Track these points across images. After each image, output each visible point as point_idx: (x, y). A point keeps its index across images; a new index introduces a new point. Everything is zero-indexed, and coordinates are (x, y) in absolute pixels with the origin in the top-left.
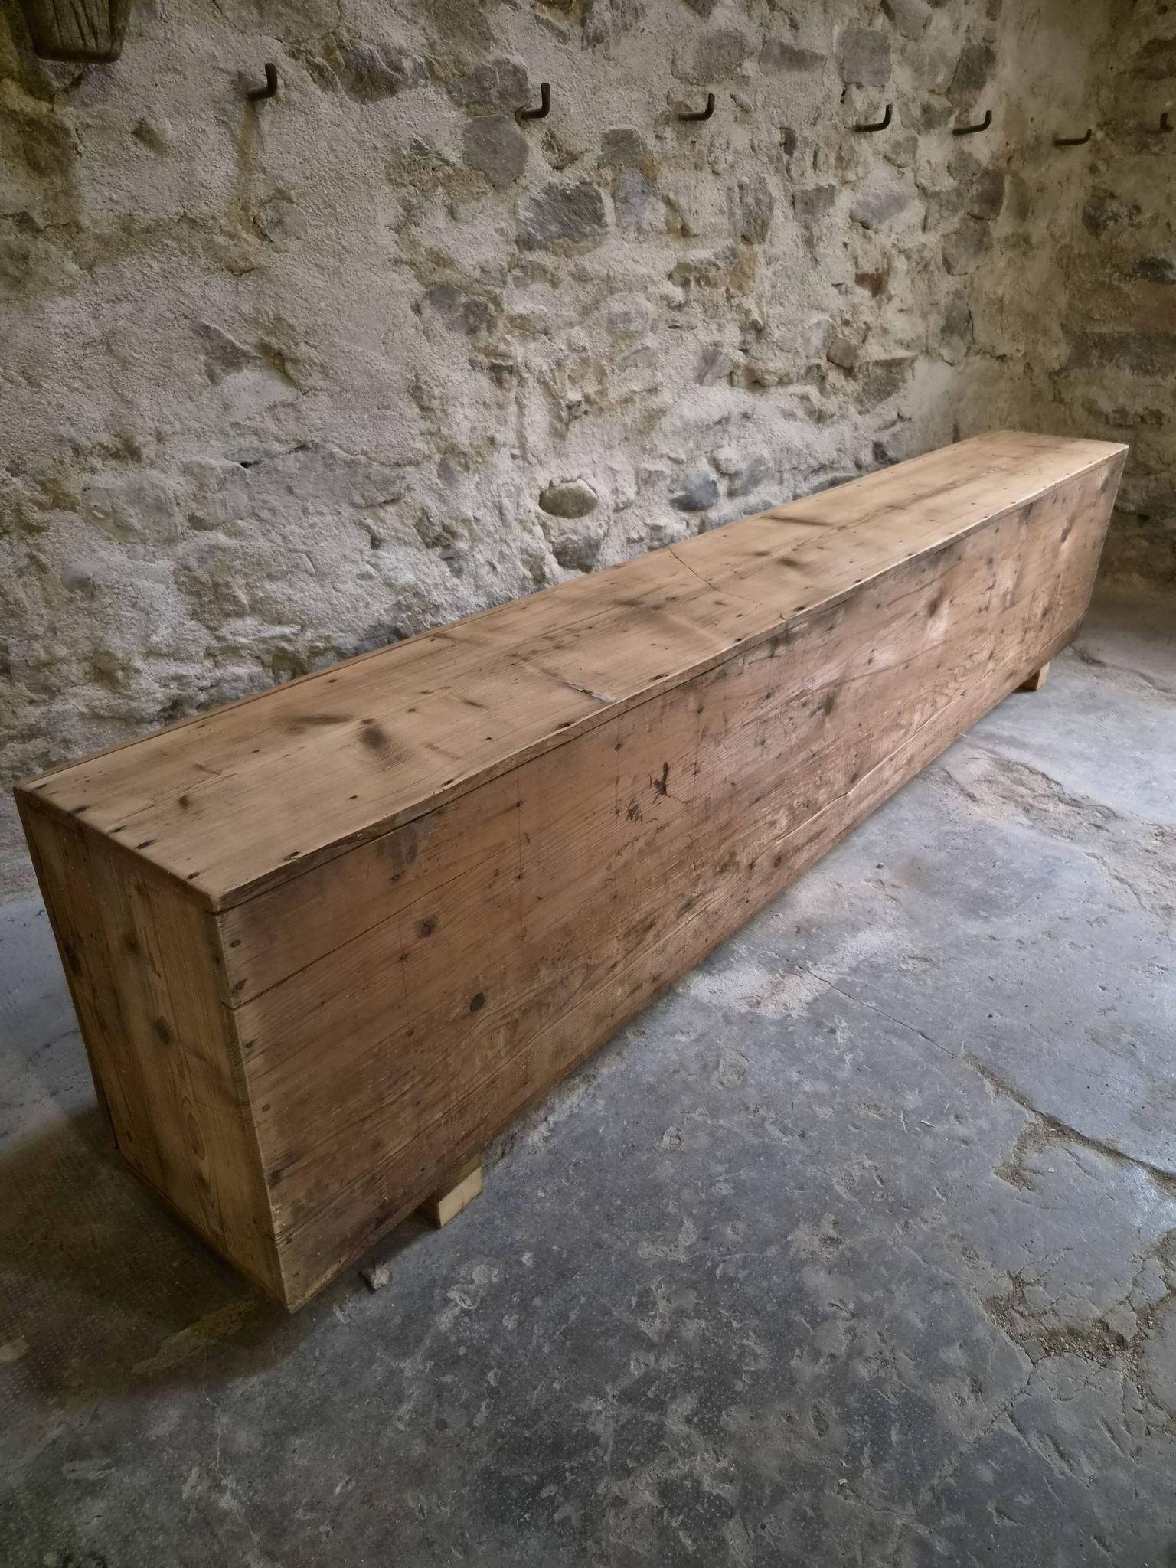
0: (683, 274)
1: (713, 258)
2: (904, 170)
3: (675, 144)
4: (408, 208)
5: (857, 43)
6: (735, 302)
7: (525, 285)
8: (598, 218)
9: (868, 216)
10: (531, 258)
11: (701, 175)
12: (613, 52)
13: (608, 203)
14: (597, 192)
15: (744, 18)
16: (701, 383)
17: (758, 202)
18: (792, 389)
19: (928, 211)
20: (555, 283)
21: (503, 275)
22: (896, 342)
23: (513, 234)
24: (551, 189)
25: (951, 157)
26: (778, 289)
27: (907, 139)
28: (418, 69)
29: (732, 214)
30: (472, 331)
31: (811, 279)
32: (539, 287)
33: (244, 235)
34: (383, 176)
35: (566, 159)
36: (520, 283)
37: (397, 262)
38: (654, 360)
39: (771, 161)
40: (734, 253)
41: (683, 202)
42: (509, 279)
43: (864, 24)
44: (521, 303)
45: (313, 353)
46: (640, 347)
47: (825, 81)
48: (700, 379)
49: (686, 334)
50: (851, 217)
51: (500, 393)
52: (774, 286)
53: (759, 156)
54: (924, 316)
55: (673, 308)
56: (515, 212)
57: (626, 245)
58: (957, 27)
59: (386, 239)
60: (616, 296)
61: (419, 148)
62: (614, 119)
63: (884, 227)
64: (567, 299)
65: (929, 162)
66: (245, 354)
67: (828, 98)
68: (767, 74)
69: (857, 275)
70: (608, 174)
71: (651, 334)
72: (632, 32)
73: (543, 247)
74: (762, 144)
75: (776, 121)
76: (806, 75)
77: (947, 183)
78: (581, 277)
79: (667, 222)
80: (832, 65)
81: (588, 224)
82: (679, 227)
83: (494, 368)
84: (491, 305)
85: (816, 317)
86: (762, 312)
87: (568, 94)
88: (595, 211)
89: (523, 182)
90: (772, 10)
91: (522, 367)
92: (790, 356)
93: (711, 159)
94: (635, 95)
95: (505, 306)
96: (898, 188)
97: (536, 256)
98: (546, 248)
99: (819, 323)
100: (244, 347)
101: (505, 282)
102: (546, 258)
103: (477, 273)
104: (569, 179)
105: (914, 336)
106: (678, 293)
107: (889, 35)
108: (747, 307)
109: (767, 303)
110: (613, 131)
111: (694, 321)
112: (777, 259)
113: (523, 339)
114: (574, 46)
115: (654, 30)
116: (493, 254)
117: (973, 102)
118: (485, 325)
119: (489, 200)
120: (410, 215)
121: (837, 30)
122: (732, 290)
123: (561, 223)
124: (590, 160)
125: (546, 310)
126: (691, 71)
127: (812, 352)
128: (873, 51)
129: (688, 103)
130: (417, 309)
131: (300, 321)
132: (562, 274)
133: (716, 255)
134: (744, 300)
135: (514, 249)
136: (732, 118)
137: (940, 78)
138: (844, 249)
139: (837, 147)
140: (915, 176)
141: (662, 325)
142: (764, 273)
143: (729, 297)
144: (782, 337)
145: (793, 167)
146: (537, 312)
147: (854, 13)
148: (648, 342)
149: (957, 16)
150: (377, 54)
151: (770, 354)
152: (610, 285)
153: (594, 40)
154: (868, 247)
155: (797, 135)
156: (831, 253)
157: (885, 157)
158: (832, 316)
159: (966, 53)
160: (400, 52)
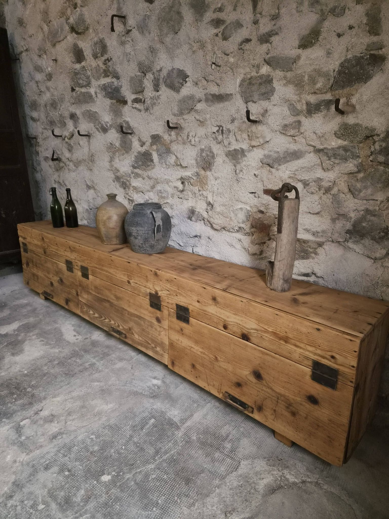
0: (183, 181)
1: (191, 176)
2: (296, 138)
3: (175, 136)
4: (111, 157)
5: (250, 84)
6: (201, 193)
7: (136, 178)
8: (152, 161)
9: (270, 162)
10: (135, 171)
11: (186, 146)
12: (152, 112)
13: (155, 156)
14: (150, 153)
15: (196, 88)
16: (191, 220)
17: (208, 155)
18: (234, 234)
19: (320, 158)
20: (144, 179)
21: (130, 175)
22: (304, 229)
23: (131, 164)
24: (139, 153)
25: (336, 128)
26: (219, 190)
27: (295, 122)
28: (111, 126)
29: (196, 160)
30: (124, 188)
31: (235, 188)
32: (140, 179)
33: (90, 163)
34: (106, 150)
35: (143, 144)
36: (135, 177)
37: (109, 170)
38: (173, 207)
39: (214, 140)
40: (198, 174)
41: (179, 156)
42: (132, 175)
43: (254, 74)
44: (135, 183)
45: (98, 188)
46: (166, 202)
47: (237, 103)
48: (190, 218)
49: (185, 202)
50: (261, 162)
51: (129, 206)
52: (218, 189)
53: (209, 138)
54: (334, 220)
55: (178, 191)
56: (131, 158)
57: (163, 169)
58: (329, 53)
59: (107, 165)
60: (159, 184)
61: (111, 143)
62: (153, 131)
63: (283, 167)
64: (147, 184)
65: (315, 133)
66: (90, 187)
67: (238, 111)
68: (210, 107)
69: (264, 190)
70: (155, 147)
71: (171, 199)
72: (157, 104)
73: (138, 168)
74: (209, 134)
75: (213, 124)
76: (227, 103)
77: (335, 143)
78: (150, 178)
79: (175, 162)
80: (238, 96)
81: (149, 162)
82: (179, 164)
83: (129, 199)
84: (128, 183)
85: (240, 206)
86: (213, 199)
87: (141, 126)
88: (150, 159)
89: (132, 150)
90: (208, 82)
91: (135, 201)
92: (228, 220)
93: (189, 140)
94: (159, 123)
95: (132, 183)
96: (293, 147)
97: (137, 171)
98: (139, 169)
99: (241, 209)
100: (89, 185)
101: (131, 178)
102: (140, 171)
103: (124, 174)
104: (143, 149)
105: (319, 229)
106: (181, 187)
107: (272, 74)
108: (206, 196)
109: (216, 195)
110: (152, 135)
111: (186, 197)
112: (219, 178)
113: (137, 193)
114: (143, 112)
115: (163, 102)
116: (127, 169)
117: (354, 92)
118: (127, 188)
119: (126, 155)
120: (111, 160)
121: (238, 81)
122: (200, 188)
123: (142, 162)
124: (148, 144)
125: (141, 185)
126: (177, 112)
127: (241, 221)
128: (260, 84)
129: (179, 122)
130: (114, 182)
131: (95, 181)
132: (144, 176)
133: (191, 174)
134: (204, 193)
135: (132, 168)
136: (196, 125)
137: (319, 85)
138: (254, 177)
139: (247, 131)
140: (306, 141)
141: (176, 197)
142: (212, 183)
143: (199, 191)
144: (223, 211)
145: (224, 141)
146: (139, 186)
147: (248, 70)
148: (168, 201)
149: (328, 47)
150: (104, 124)
151: (217, 216)
152: (157, 182)
153: (147, 110)
154: (270, 176)
155: (224, 129)
156: (246, 178)
157: (281, 133)
158: (251, 207)
159: (342, 65)
160: (107, 122)
